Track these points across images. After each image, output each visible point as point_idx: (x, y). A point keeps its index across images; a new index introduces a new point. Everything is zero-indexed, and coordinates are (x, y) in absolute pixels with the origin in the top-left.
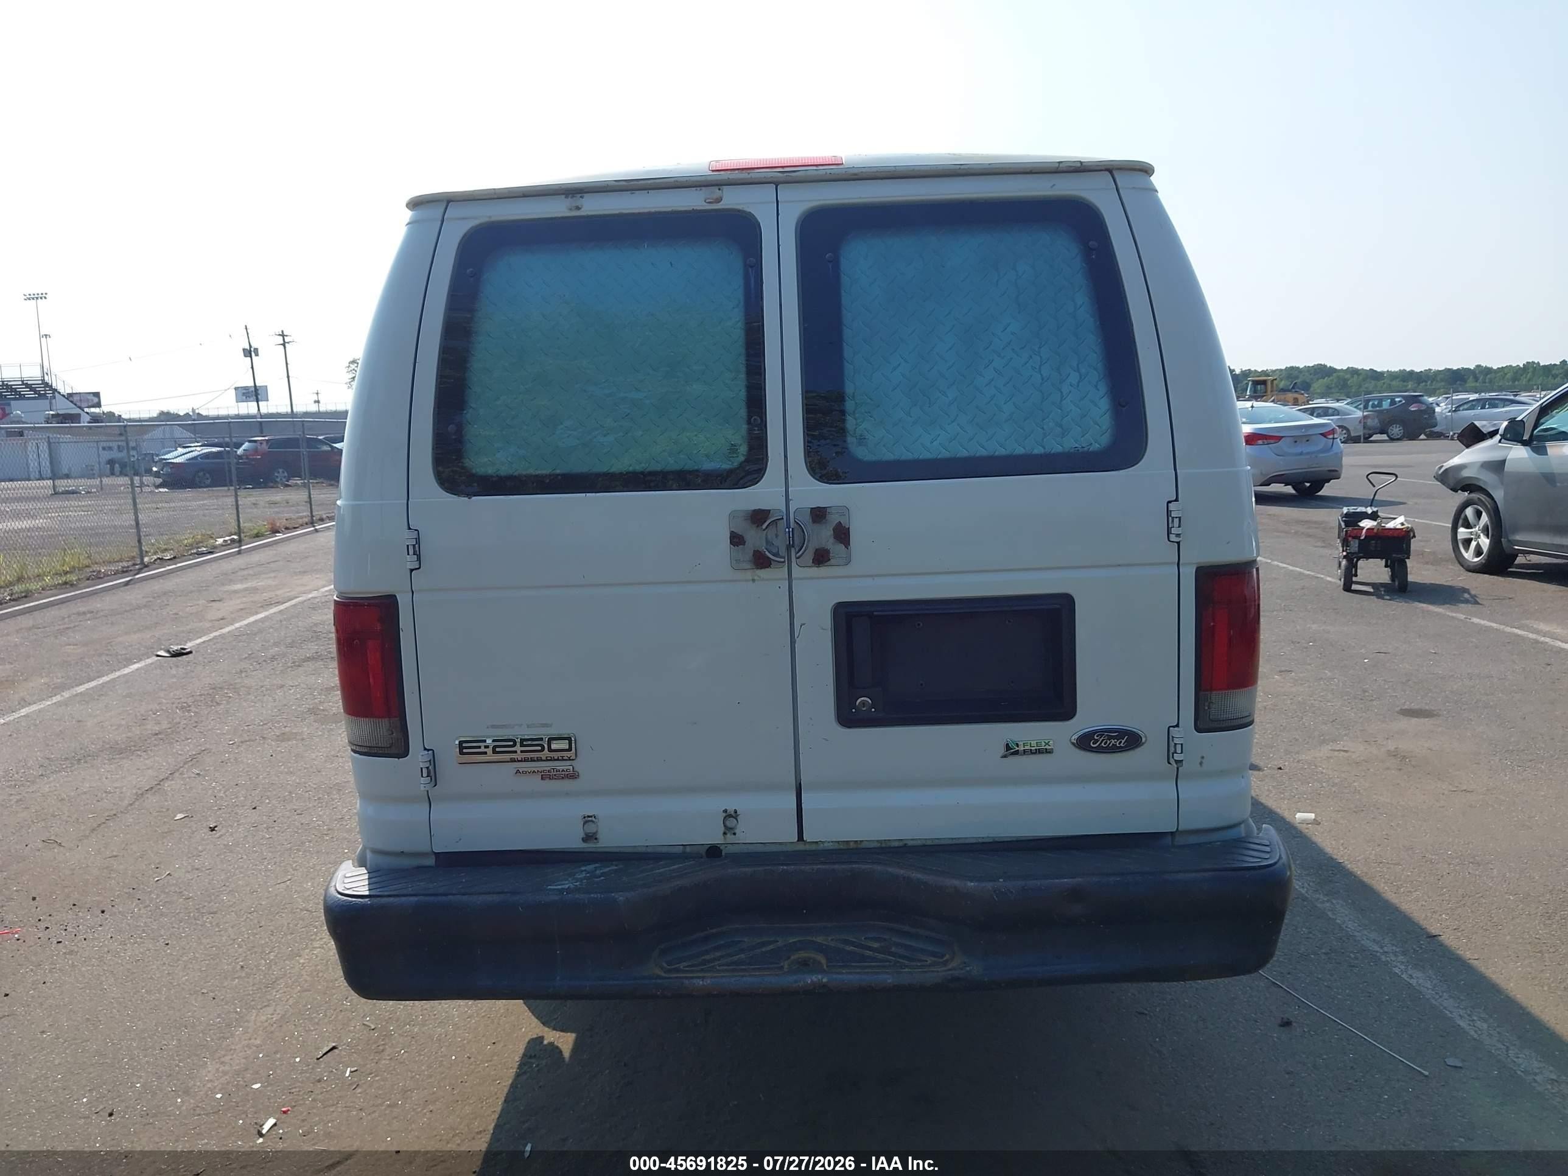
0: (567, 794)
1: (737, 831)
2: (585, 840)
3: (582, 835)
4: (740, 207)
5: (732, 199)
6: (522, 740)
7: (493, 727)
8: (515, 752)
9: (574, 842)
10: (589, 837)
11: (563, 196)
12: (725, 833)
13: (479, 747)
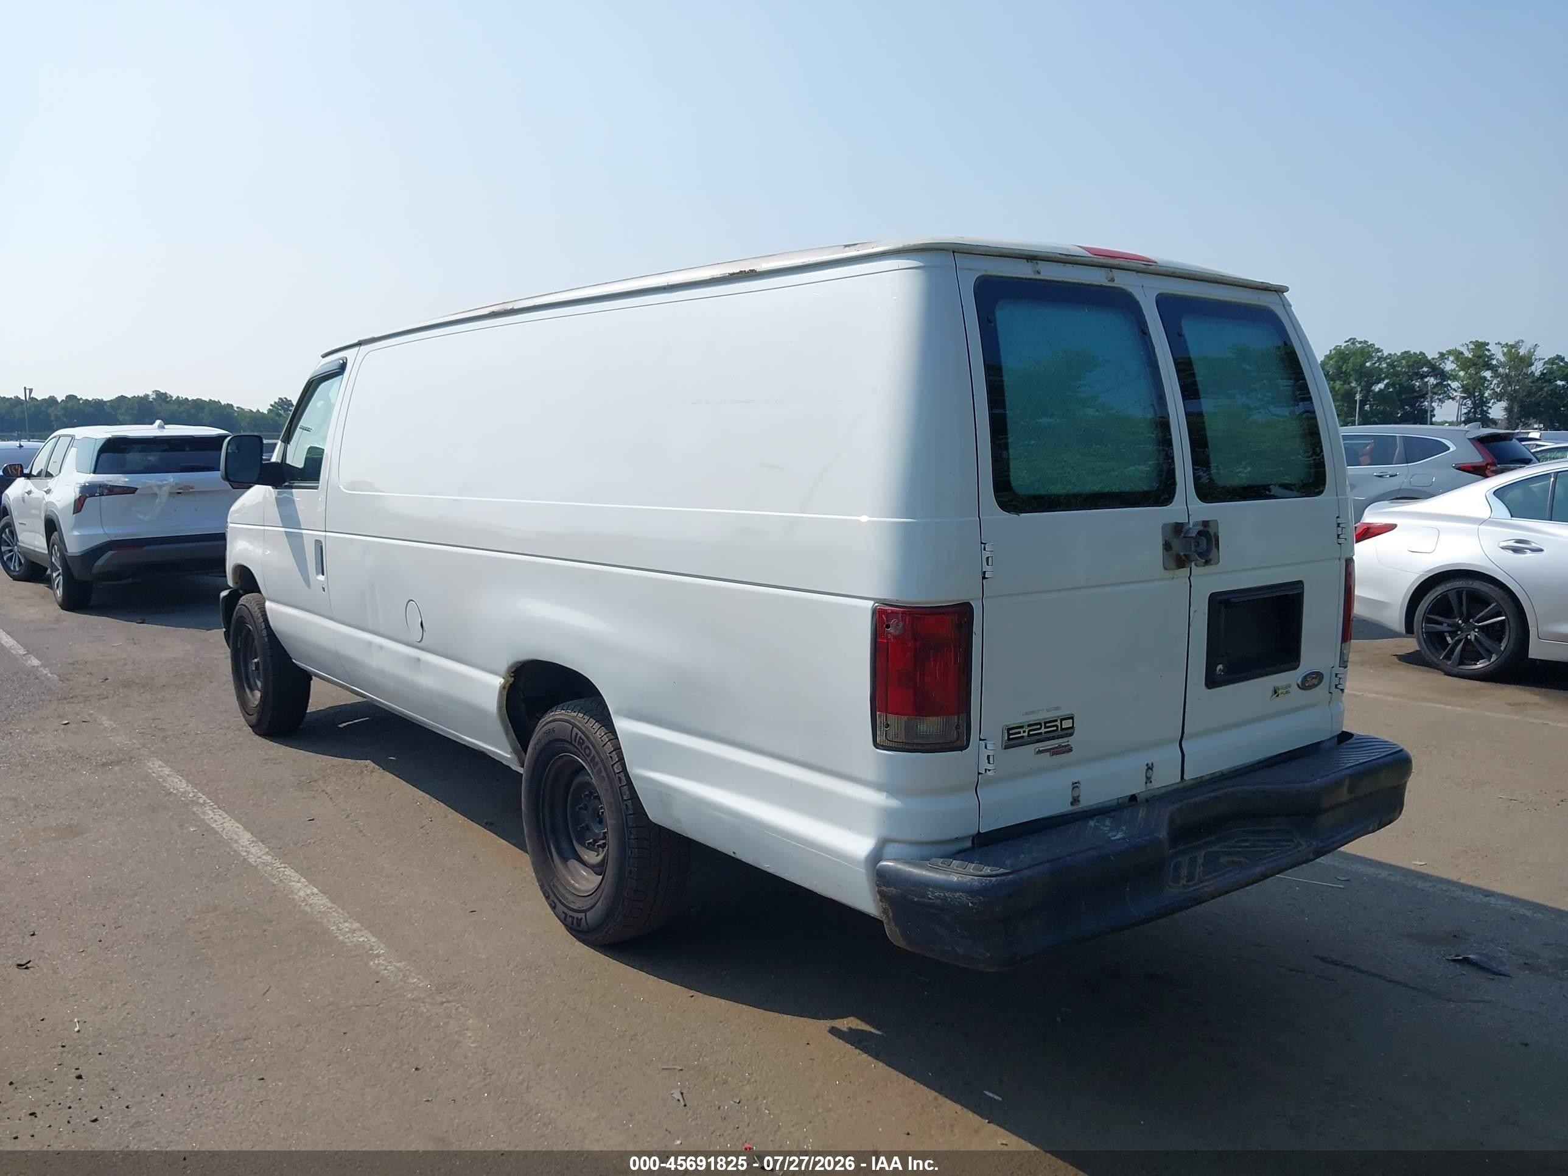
0: (1062, 766)
1: (1152, 780)
2: (1072, 804)
3: (1071, 800)
4: (1124, 287)
5: (1122, 280)
6: (1045, 723)
7: (1027, 713)
8: (1041, 733)
9: (1065, 807)
10: (1075, 801)
11: (1025, 260)
12: (1146, 783)
13: (1020, 733)
